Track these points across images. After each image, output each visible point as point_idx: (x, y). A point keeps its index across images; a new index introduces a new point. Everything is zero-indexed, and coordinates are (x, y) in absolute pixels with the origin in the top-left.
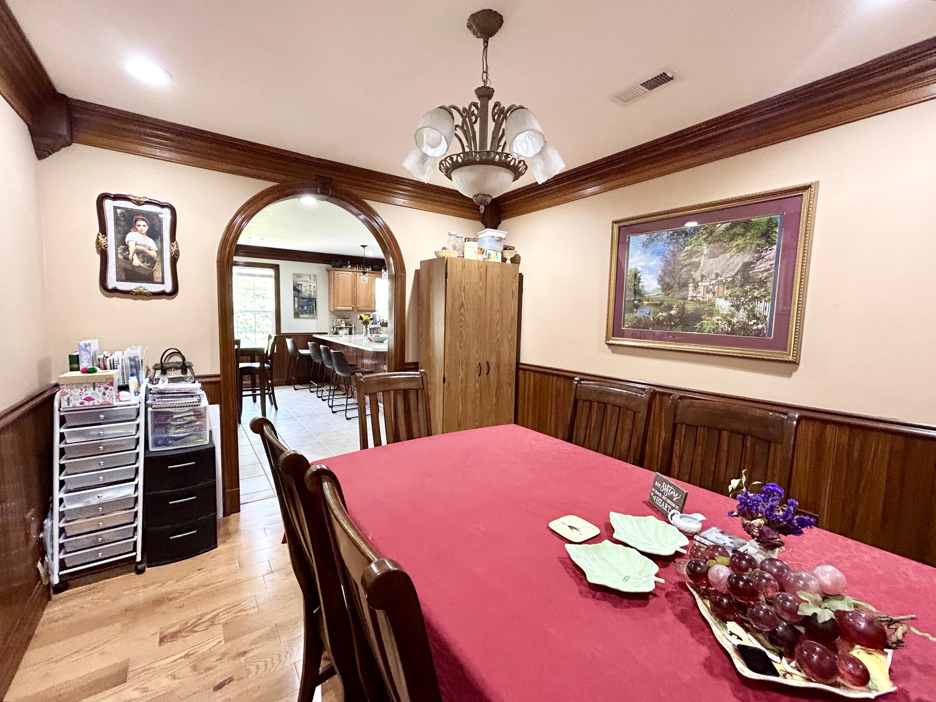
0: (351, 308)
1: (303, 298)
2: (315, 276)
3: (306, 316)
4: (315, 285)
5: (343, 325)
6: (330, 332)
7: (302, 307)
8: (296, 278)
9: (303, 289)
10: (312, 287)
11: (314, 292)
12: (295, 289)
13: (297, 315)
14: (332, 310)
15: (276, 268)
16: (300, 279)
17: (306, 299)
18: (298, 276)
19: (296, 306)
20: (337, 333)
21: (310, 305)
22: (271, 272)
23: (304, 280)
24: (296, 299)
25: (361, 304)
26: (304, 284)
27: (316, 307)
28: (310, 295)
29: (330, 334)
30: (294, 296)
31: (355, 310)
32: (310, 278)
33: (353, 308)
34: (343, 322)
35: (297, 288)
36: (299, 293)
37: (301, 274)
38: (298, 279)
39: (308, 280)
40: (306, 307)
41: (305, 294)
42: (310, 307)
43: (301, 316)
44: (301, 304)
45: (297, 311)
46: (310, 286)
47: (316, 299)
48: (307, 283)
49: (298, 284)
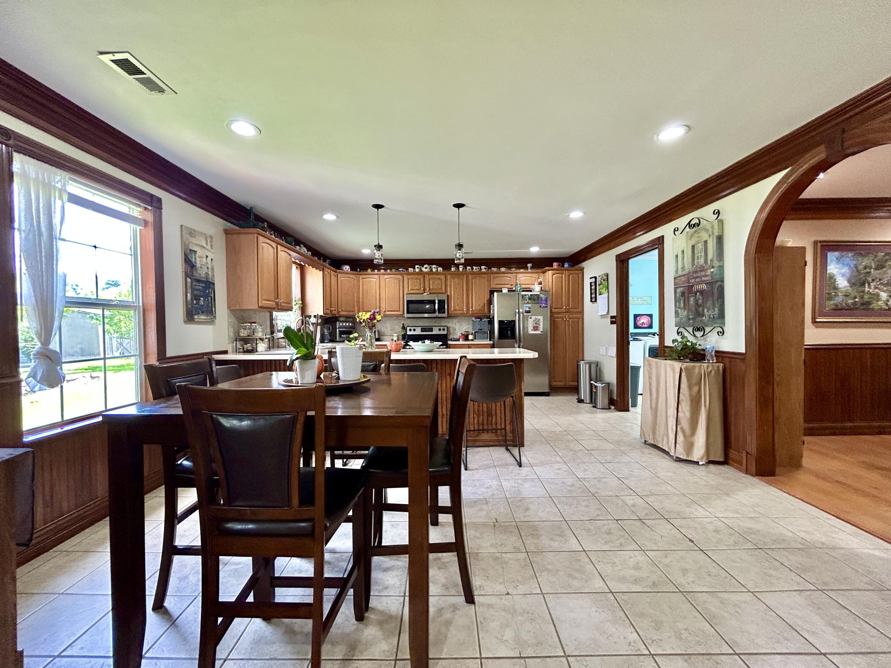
0: (274, 305)
1: (199, 281)
2: (211, 237)
3: (202, 317)
4: (212, 256)
7: (197, 298)
8: (186, 235)
9: (198, 263)
10: (209, 259)
11: (212, 269)
12: (187, 259)
13: (189, 316)
15: (156, 205)
17: (202, 282)
18: (192, 233)
19: (189, 296)
21: (207, 296)
23: (198, 243)
24: (189, 280)
25: (282, 298)
26: (200, 252)
27: (214, 300)
28: (207, 275)
29: (232, 351)
30: (187, 275)
31: (277, 308)
32: (206, 241)
34: (259, 329)
35: (190, 257)
36: (192, 268)
37: (195, 231)
38: (192, 240)
39: (205, 245)
40: (202, 299)
41: (202, 273)
42: (208, 300)
43: (196, 317)
44: (195, 292)
45: (190, 306)
46: (207, 257)
47: (214, 284)
48: (204, 250)
49: (191, 250)
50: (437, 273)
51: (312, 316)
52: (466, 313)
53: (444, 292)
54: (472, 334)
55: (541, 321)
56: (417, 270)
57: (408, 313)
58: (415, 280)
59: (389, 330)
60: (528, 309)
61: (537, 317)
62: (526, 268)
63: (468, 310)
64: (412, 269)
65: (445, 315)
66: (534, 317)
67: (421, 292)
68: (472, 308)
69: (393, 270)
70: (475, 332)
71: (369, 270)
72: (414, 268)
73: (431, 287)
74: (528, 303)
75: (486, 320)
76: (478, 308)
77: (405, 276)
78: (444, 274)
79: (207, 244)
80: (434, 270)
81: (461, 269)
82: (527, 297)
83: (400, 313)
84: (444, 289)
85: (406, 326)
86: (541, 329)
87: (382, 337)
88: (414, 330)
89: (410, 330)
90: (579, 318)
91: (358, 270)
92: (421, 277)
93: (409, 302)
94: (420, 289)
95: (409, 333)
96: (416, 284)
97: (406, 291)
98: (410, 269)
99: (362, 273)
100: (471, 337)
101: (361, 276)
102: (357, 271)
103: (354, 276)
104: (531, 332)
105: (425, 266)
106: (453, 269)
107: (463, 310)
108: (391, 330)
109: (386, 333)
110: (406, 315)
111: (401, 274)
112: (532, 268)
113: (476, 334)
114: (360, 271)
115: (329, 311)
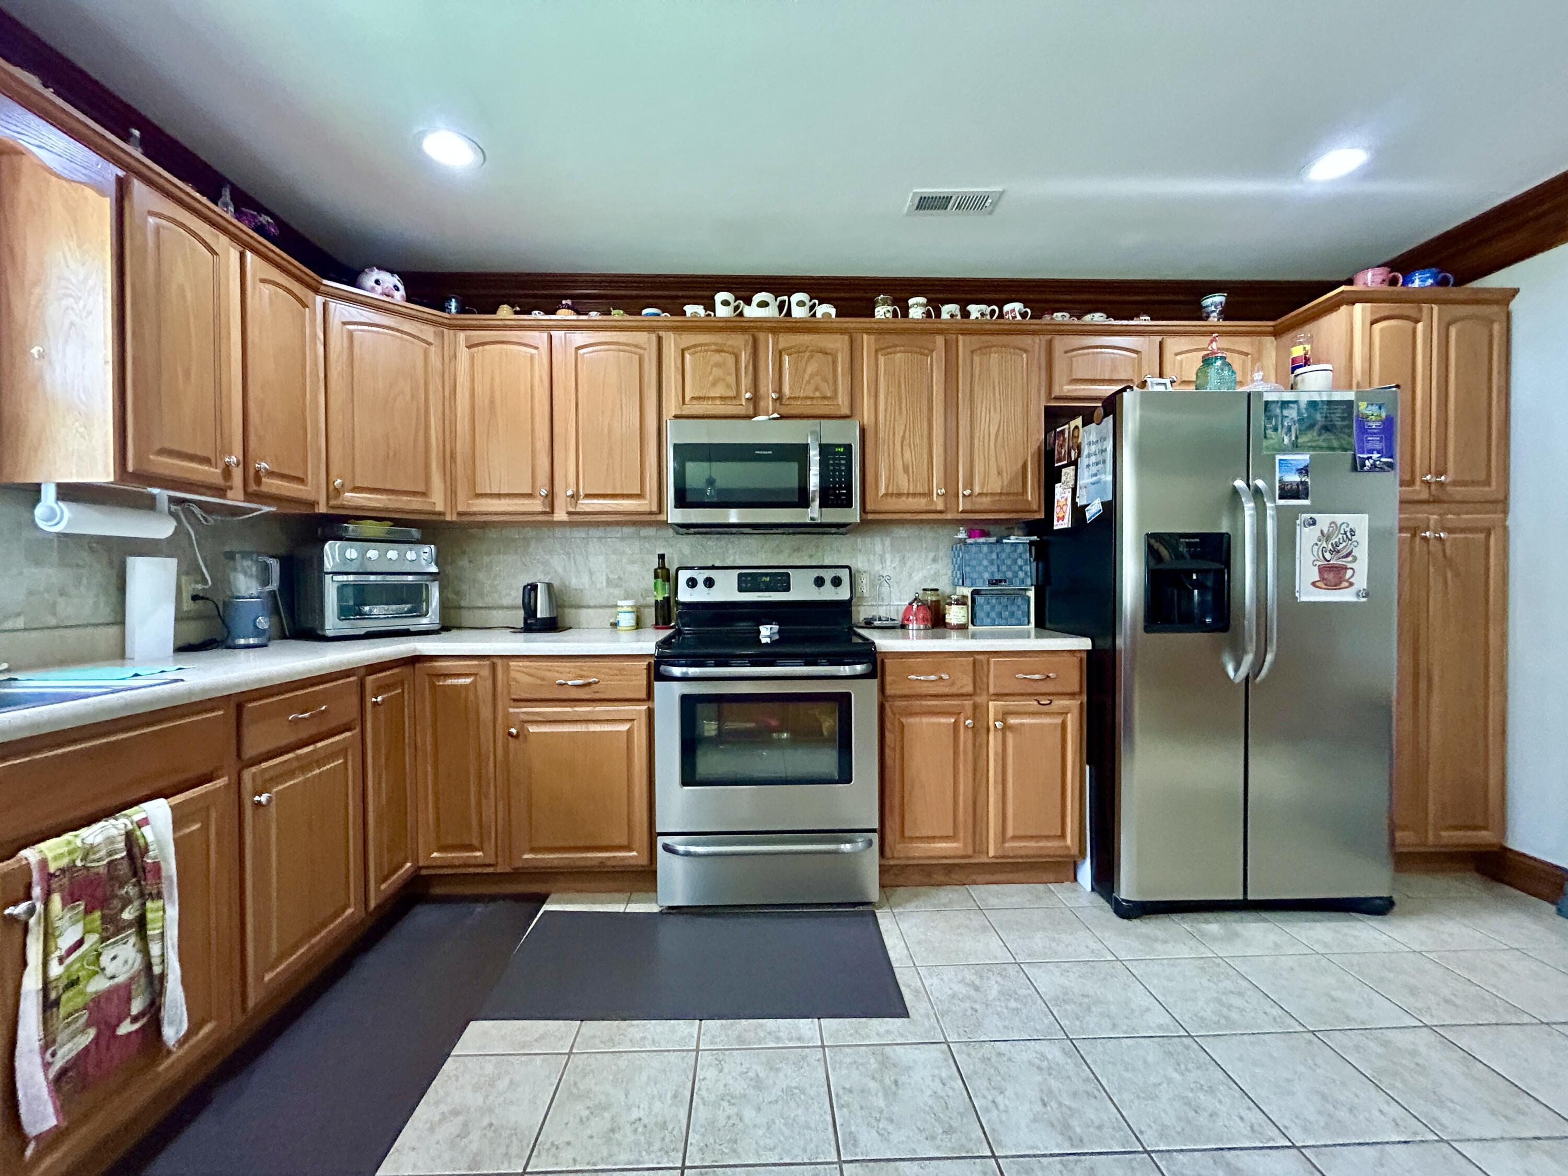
50: (810, 327)
52: (940, 507)
53: (845, 411)
54: (961, 602)
55: (1362, 536)
56: (722, 312)
57: (682, 501)
58: (717, 358)
59: (601, 580)
60: (1296, 478)
61: (1340, 518)
62: (1199, 314)
63: (951, 495)
64: (700, 310)
65: (853, 515)
66: (1324, 520)
67: (741, 411)
68: (970, 484)
69: (616, 311)
70: (975, 593)
71: (505, 311)
72: (711, 307)
73: (786, 390)
74: (1296, 447)
75: (1026, 539)
76: (995, 485)
77: (671, 342)
78: (842, 331)
80: (799, 313)
81: (916, 313)
82: (1292, 413)
83: (647, 504)
84: (843, 400)
85: (672, 566)
86: (1361, 580)
87: (570, 615)
88: (709, 583)
89: (692, 583)
90: (1488, 532)
91: (453, 304)
92: (739, 341)
93: (685, 452)
94: (737, 396)
95: (685, 595)
96: (717, 372)
97: (671, 407)
98: (689, 309)
99: (467, 318)
100: (955, 615)
101: (462, 335)
102: (443, 309)
103: (428, 332)
104: (1308, 594)
105: (758, 297)
106: (882, 312)
107: (929, 494)
108: (609, 582)
109: (589, 599)
110: (675, 515)
111: (651, 329)
112: (1227, 313)
113: (980, 600)
114: (459, 313)
115: (212, 474)
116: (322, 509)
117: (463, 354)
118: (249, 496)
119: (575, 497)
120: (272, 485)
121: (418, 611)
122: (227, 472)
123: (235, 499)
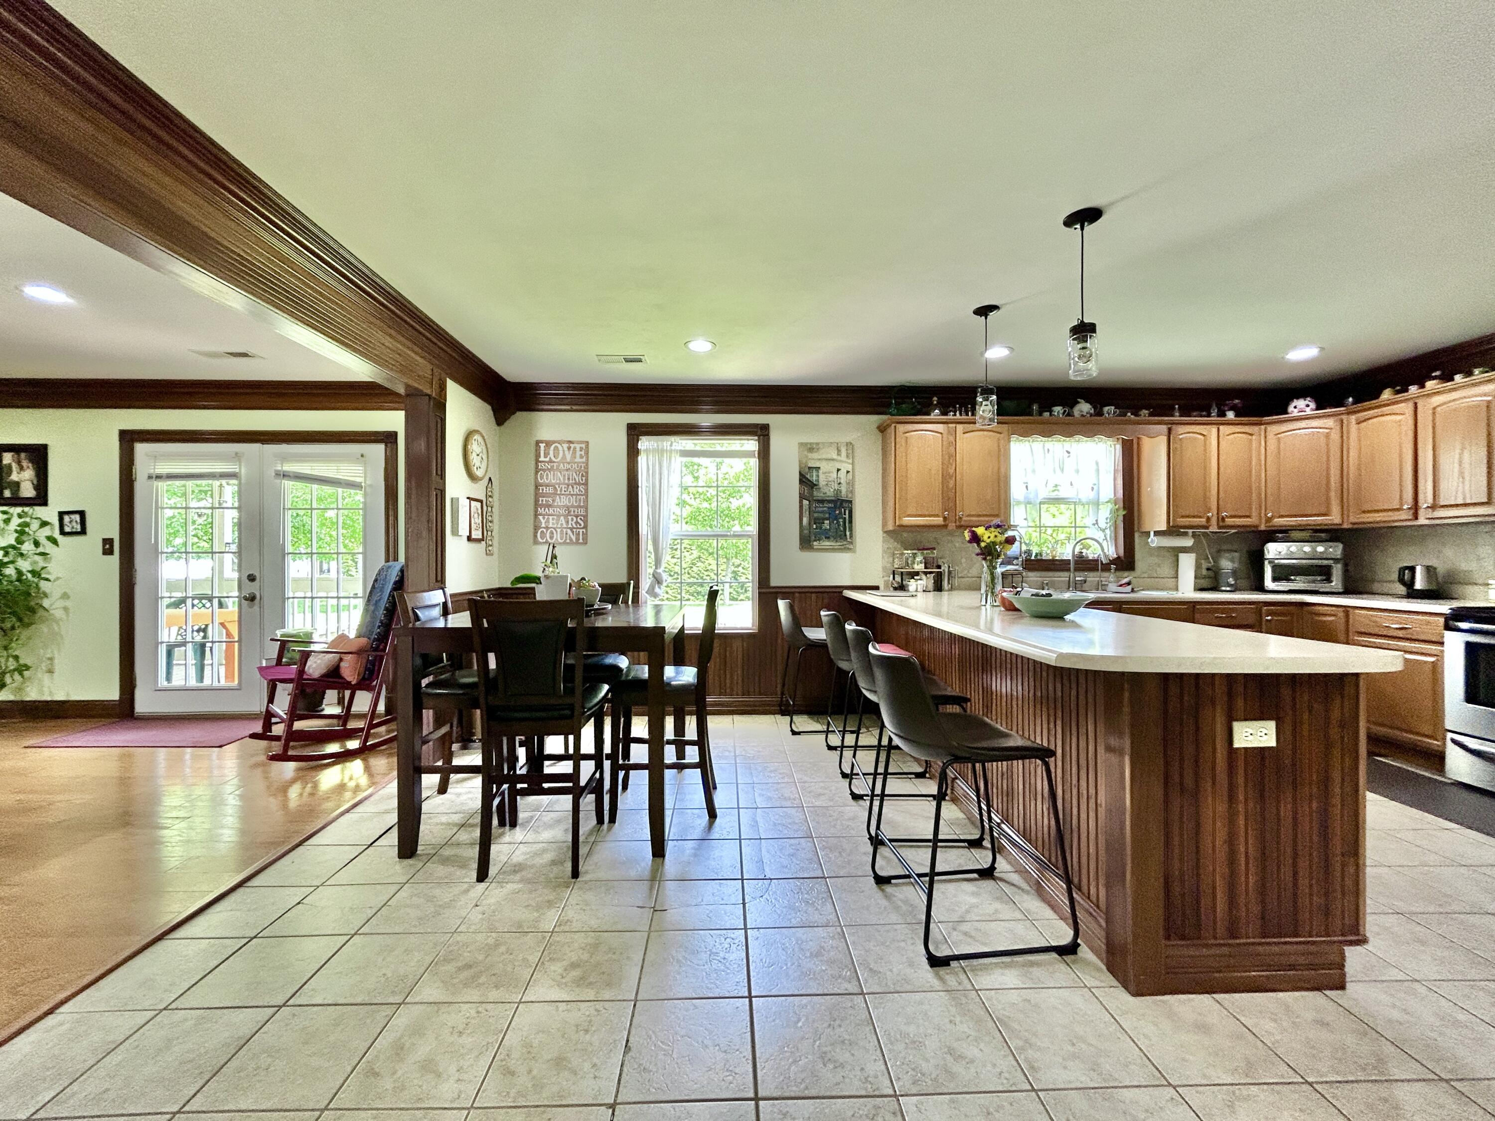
0: (939, 521)
1: (822, 501)
2: (849, 445)
3: (827, 543)
4: (850, 468)
5: (919, 567)
6: (886, 582)
7: (819, 521)
8: (806, 453)
9: (822, 482)
10: (843, 471)
11: (848, 484)
12: (804, 480)
13: (806, 542)
14: (890, 527)
15: (762, 433)
16: (815, 455)
17: (829, 501)
18: (811, 448)
19: (805, 520)
20: (902, 587)
21: (836, 518)
22: (751, 444)
23: (824, 457)
24: (806, 502)
25: (968, 508)
26: (824, 466)
27: (851, 522)
28: (838, 492)
29: (886, 587)
30: (802, 497)
31: (952, 526)
32: (839, 451)
33: (945, 518)
34: (919, 558)
35: (808, 476)
36: (812, 488)
37: (818, 444)
38: (810, 455)
39: (835, 456)
40: (827, 522)
41: (827, 489)
42: (838, 522)
43: (815, 543)
44: (816, 515)
45: (806, 532)
46: (838, 470)
47: (851, 502)
48: (831, 464)
49: (810, 468)
51: (1152, 534)
69: (1476, 371)
71: (1387, 394)
79: (839, 454)
91: (1350, 401)
99: (1360, 406)
101: (1353, 418)
102: (1340, 406)
103: (1330, 422)
114: (1354, 403)
115: (1203, 521)
116: (1263, 527)
117: (1354, 427)
118: (1219, 527)
119: (1433, 507)
120: (1229, 521)
121: (1329, 580)
122: (1208, 519)
123: (1214, 528)
